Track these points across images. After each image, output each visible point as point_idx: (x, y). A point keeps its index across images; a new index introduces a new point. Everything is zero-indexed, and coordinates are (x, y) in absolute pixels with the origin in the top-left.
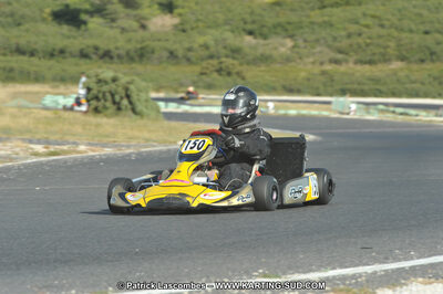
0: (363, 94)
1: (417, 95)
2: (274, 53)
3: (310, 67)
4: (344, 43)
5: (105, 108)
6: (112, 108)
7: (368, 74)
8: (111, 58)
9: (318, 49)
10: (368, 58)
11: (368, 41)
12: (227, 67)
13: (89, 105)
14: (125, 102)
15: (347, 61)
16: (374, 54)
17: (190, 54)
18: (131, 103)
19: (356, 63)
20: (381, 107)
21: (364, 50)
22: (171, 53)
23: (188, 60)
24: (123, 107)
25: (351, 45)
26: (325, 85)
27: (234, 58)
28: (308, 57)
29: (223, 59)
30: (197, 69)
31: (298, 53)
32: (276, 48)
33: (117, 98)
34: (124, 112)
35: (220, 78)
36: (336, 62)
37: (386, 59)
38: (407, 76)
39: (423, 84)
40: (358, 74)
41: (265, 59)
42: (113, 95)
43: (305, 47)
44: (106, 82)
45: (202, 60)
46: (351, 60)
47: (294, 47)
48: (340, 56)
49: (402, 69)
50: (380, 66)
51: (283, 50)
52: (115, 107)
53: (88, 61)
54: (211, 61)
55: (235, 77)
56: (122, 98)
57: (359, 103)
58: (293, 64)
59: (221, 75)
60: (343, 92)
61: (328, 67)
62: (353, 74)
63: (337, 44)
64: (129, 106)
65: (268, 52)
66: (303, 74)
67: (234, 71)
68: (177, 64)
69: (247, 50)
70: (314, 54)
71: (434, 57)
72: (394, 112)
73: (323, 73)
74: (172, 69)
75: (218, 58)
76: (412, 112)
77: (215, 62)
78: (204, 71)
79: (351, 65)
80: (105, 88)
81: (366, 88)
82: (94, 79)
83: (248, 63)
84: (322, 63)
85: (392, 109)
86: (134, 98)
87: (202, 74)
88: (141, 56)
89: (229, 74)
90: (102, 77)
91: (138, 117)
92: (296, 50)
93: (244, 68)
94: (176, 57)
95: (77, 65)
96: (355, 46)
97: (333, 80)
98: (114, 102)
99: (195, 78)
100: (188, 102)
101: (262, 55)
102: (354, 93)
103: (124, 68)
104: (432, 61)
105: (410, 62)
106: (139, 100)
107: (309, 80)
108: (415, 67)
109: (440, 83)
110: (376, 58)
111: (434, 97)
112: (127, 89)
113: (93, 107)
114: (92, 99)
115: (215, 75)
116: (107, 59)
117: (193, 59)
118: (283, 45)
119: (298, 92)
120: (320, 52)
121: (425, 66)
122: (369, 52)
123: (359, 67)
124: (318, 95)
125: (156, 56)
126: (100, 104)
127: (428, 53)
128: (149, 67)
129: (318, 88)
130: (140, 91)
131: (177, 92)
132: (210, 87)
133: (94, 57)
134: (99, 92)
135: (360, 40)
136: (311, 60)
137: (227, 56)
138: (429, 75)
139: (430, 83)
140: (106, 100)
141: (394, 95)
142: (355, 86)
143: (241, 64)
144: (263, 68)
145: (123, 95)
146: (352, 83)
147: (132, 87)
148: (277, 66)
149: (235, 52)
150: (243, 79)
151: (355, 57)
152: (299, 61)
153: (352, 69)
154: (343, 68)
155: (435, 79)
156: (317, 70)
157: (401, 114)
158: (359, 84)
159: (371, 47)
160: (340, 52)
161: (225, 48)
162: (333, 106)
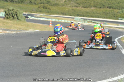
0: (83, 16)
1: (98, 17)
2: (59, 3)
3: (69, 7)
4: (79, 2)
5: (10, 17)
6: (12, 18)
7: (85, 10)
8: (13, 2)
9: (72, 3)
10: (85, 6)
11: (86, 1)
12: (46, 6)
13: (5, 16)
14: (16, 16)
15: (79, 7)
16: (87, 5)
17: (36, 2)
18: (17, 16)
19: (82, 7)
20: (88, 20)
21: (84, 4)
22: (30, 1)
23: (35, 4)
24: (15, 18)
25: (81, 2)
26: (73, 13)
27: (48, 4)
28: (69, 5)
29: (45, 4)
30: (37, 6)
31: (66, 3)
32: (60, 2)
33: (13, 15)
34: (15, 19)
35: (44, 9)
36: (76, 7)
37: (90, 7)
38: (96, 12)
39: (100, 14)
40: (82, 10)
41: (57, 5)
42: (12, 14)
43: (68, 2)
44: (10, 10)
45: (39, 4)
46: (81, 6)
47: (65, 2)
48: (78, 5)
49: (95, 10)
50: (89, 8)
51: (62, 2)
52: (13, 17)
53: (7, 2)
54: (41, 4)
55: (48, 9)
56: (15, 15)
57: (82, 19)
58: (64, 6)
59: (44, 8)
60: (78, 15)
61: (74, 8)
62: (81, 10)
63: (77, 2)
64: (17, 17)
65: (57, 3)
66: (67, 9)
67: (48, 8)
68: (32, 4)
69: (52, 2)
70: (70, 4)
71: (104, 7)
72: (91, 22)
73: (73, 9)
74: (30, 6)
75: (43, 4)
76: (97, 22)
77: (42, 5)
78: (39, 7)
79: (81, 8)
80: (10, 12)
81: (84, 14)
82: (7, 9)
83: (52, 6)
84: (72, 7)
85: (91, 21)
86: (18, 15)
87: (39, 8)
88: (22, 2)
89: (46, 8)
90: (9, 9)
91: (19, 21)
92: (66, 2)
93: (50, 7)
94: (32, 2)
95: (4, 3)
96: (82, 3)
97: (75, 12)
98: (12, 16)
99: (37, 9)
100: (34, 16)
101: (56, 3)
102: (81, 16)
103: (17, 5)
104: (103, 8)
105: (97, 8)
106: (19, 16)
107: (68, 11)
108: (98, 9)
109: (105, 14)
110: (87, 6)
111: (103, 18)
112: (16, 13)
113: (6, 17)
114: (6, 15)
115: (42, 8)
116: (12, 2)
117: (36, 3)
118: (62, 1)
119: (66, 14)
120: (72, 4)
121: (101, 9)
122: (86, 4)
123: (83, 8)
124: (71, 16)
125: (26, 2)
126: (8, 16)
127: (102, 6)
128: (24, 5)
129: (71, 14)
130: (20, 13)
131: (31, 13)
132: (41, 12)
133: (9, 1)
134: (8, 13)
135: (83, 1)
136: (69, 6)
137: (46, 3)
138: (102, 12)
139: (102, 14)
140: (10, 15)
141: (92, 17)
142: (82, 14)
143: (50, 6)
144: (56, 7)
145: (15, 14)
146: (81, 13)
147: (18, 12)
148: (60, 7)
149: (48, 2)
150: (50, 10)
151: (82, 6)
152: (66, 6)
153: (81, 9)
154: (78, 8)
155: (104, 13)
156: (71, 8)
157: (94, 23)
158: (82, 13)
159: (86, 3)
160: (78, 4)
161: (46, 1)
162: (75, 19)
